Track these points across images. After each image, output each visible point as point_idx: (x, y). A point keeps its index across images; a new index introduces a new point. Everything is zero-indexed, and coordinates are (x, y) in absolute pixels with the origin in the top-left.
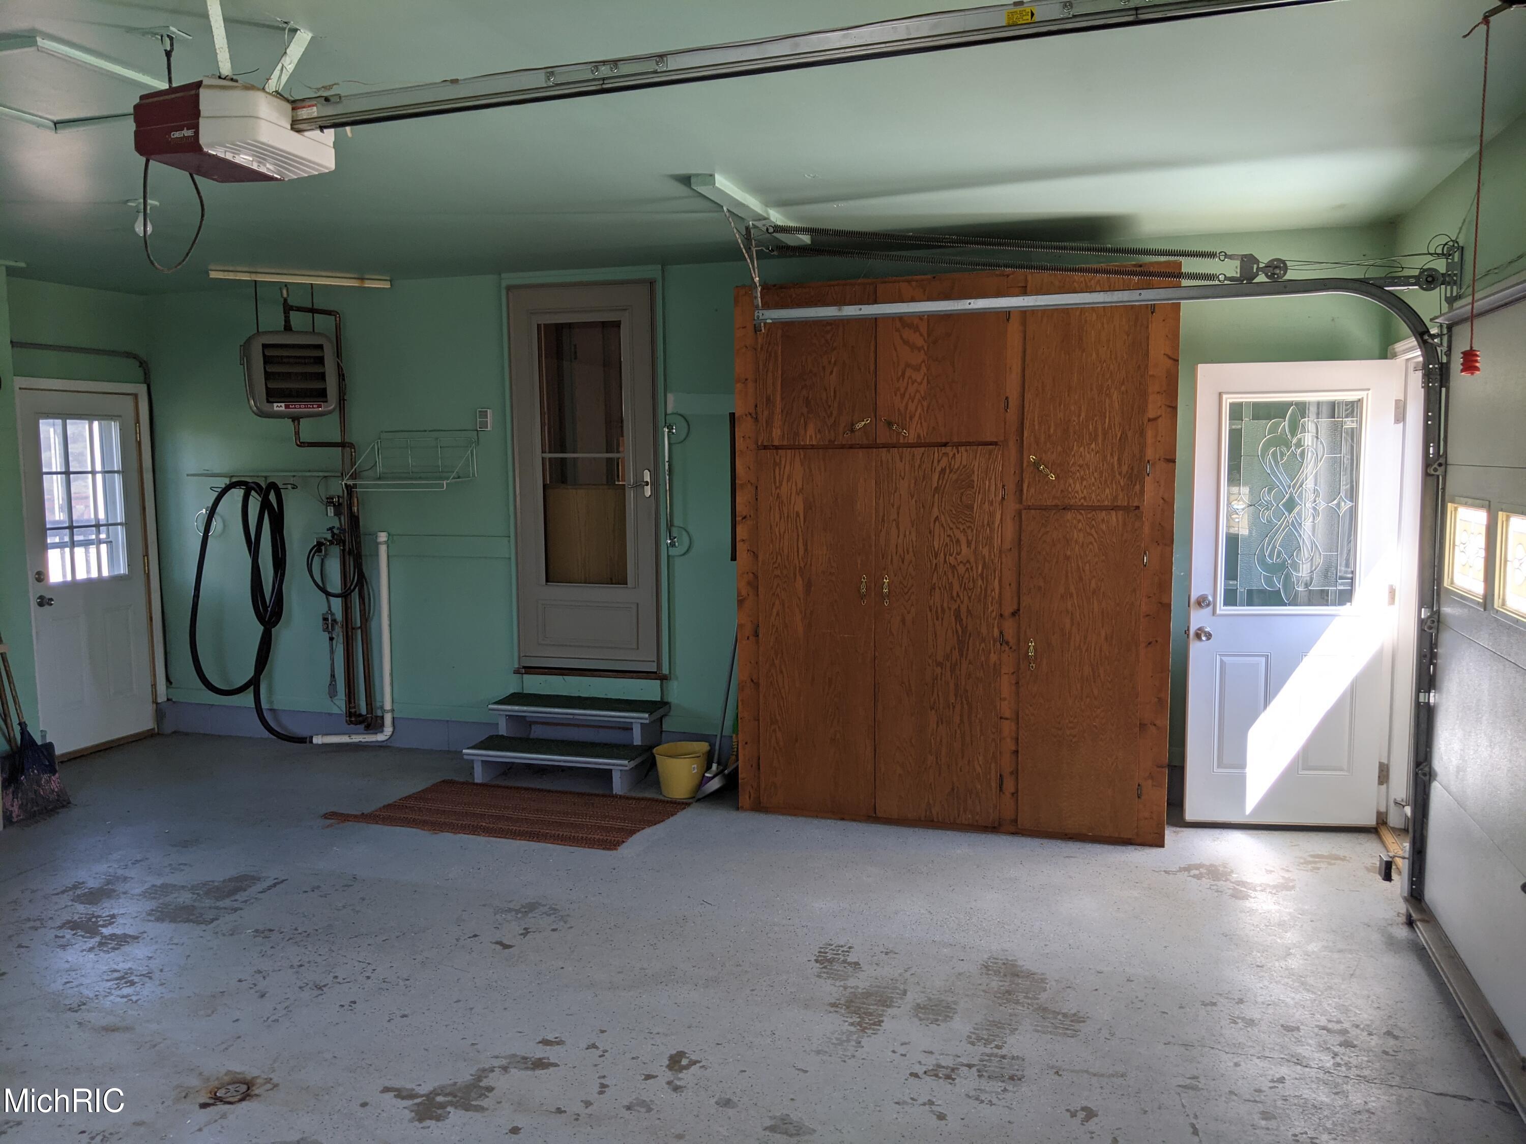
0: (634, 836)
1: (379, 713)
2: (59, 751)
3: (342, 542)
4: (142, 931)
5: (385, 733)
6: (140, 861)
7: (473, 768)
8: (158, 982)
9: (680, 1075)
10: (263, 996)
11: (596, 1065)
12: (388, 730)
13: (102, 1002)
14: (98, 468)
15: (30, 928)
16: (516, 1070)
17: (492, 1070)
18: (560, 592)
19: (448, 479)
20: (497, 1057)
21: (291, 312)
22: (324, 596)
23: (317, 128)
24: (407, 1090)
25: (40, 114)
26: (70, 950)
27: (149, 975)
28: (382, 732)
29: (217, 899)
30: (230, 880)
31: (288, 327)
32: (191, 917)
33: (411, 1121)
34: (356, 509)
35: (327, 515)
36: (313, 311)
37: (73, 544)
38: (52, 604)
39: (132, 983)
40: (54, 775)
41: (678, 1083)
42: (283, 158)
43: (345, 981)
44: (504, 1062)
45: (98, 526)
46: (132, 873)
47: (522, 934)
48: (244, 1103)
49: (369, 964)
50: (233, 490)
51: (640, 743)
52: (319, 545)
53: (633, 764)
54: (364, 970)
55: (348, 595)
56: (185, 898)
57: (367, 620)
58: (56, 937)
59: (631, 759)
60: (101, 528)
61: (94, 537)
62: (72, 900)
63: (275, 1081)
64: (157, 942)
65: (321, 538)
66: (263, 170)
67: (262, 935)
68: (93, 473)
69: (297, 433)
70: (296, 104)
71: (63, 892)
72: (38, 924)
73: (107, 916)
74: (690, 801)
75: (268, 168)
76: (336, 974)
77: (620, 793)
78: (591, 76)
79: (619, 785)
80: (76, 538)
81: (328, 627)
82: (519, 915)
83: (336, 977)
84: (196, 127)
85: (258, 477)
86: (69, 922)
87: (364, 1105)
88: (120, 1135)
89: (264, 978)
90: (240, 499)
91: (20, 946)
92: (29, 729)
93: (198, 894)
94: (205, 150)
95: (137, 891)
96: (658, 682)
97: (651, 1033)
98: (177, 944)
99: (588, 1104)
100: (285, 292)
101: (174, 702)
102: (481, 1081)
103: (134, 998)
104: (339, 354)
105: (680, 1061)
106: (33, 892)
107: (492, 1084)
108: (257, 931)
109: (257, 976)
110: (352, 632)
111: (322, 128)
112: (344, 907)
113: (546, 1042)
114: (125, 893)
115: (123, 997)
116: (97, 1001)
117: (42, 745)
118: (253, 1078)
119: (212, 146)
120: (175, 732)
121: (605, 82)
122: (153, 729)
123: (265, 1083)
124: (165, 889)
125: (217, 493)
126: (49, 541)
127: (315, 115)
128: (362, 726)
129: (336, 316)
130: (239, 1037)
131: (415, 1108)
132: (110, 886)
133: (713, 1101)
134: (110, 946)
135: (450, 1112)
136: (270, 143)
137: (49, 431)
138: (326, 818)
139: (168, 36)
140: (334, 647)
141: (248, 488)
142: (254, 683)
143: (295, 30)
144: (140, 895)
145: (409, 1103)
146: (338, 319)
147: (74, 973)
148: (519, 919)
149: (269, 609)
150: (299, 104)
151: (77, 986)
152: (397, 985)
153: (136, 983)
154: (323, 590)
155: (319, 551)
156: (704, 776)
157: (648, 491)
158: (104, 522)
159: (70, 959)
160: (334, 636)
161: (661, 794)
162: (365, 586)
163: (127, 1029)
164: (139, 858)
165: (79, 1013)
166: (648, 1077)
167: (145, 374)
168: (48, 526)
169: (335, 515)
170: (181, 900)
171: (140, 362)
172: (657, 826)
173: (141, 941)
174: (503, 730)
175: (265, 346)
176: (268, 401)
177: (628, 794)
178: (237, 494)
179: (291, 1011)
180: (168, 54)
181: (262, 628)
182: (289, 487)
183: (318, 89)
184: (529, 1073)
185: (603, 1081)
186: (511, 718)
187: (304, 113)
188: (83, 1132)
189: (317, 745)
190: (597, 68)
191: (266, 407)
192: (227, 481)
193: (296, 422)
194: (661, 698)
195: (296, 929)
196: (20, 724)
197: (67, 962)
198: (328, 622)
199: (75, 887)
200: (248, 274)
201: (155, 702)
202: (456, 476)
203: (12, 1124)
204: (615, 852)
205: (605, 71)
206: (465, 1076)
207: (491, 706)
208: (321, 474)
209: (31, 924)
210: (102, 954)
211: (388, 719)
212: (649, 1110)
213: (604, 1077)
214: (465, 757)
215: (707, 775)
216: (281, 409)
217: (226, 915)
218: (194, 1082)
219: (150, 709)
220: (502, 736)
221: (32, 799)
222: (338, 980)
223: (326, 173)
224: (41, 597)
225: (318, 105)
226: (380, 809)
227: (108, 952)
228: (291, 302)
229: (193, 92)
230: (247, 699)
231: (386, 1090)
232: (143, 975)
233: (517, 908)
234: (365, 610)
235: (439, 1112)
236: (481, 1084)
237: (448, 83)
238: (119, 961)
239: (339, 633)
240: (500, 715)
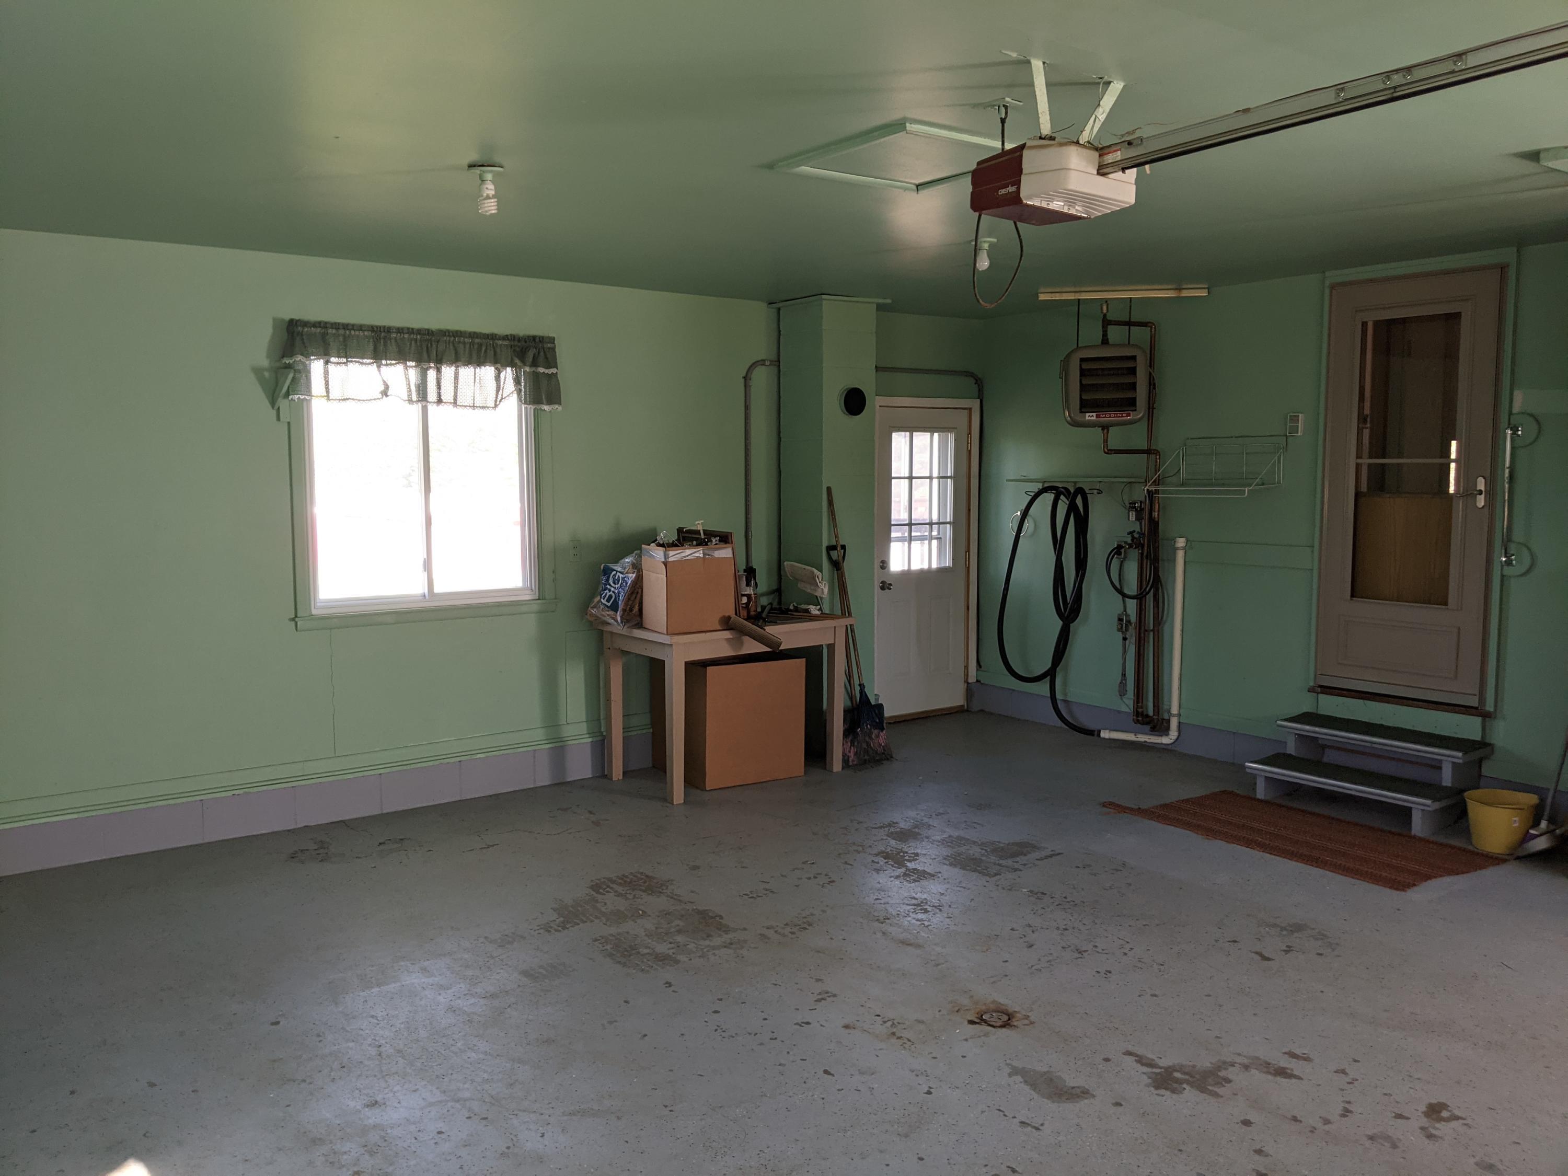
0: (1429, 881)
1: (1166, 716)
2: (887, 714)
3: (1140, 546)
4: (938, 871)
5: (1170, 737)
6: (943, 814)
7: (1256, 784)
8: (945, 915)
9: (1437, 1125)
10: (1031, 946)
11: (1342, 1090)
12: (1174, 734)
13: (901, 920)
14: (935, 474)
15: (854, 850)
16: (1257, 1072)
17: (1233, 1065)
18: (1365, 609)
19: (1250, 485)
20: (1239, 1055)
21: (1109, 327)
22: (1121, 597)
23: (1119, 170)
24: (1148, 1058)
25: (907, 180)
26: (882, 874)
27: (939, 908)
28: (1167, 735)
29: (1001, 858)
30: (1013, 844)
31: (1105, 341)
32: (978, 868)
33: (1147, 1085)
34: (1156, 513)
35: (1129, 519)
36: (1129, 324)
37: (910, 539)
38: (890, 589)
39: (926, 911)
40: (882, 731)
41: (1433, 1131)
42: (1088, 199)
43: (1104, 952)
44: (1246, 1061)
45: (931, 524)
46: (934, 822)
47: (1284, 951)
48: (1004, 1030)
49: (1128, 942)
50: (1045, 494)
51: (1450, 785)
52: (1119, 547)
53: (1438, 805)
54: (1122, 947)
55: (1142, 597)
56: (976, 851)
57: (1159, 624)
58: (873, 861)
59: (1435, 799)
60: (933, 526)
61: (927, 534)
62: (887, 835)
63: (1032, 1018)
64: (948, 882)
65: (1122, 542)
66: (1073, 212)
67: (1036, 896)
68: (930, 478)
69: (1106, 441)
70: (1102, 151)
71: (881, 827)
72: (860, 849)
73: (912, 854)
74: (1506, 857)
75: (1077, 210)
76: (1096, 944)
77: (1419, 834)
78: (1382, 86)
79: (1418, 826)
80: (913, 534)
81: (1122, 627)
82: (1284, 933)
83: (1096, 947)
84: (1018, 183)
85: (1068, 482)
86: (883, 852)
87: (1107, 1060)
88: (904, 1026)
89: (1033, 932)
90: (1050, 503)
91: (846, 863)
92: (866, 690)
93: (986, 850)
94: (1025, 202)
95: (938, 838)
96: (1480, 719)
97: (1411, 1076)
98: (964, 888)
99: (1327, 1122)
100: (1105, 308)
101: (982, 684)
102: (1220, 1071)
103: (926, 923)
104: (1151, 365)
105: (1440, 1112)
106: (860, 823)
107: (1230, 1077)
108: (1031, 891)
109: (1027, 929)
110: (1144, 634)
111: (1123, 170)
112: (1111, 888)
113: (1293, 1055)
114: (927, 838)
115: (918, 920)
116: (898, 919)
117: (874, 705)
118: (1015, 1012)
119: (1030, 198)
120: (982, 711)
121: (1397, 90)
122: (963, 706)
123: (1024, 1019)
124: (960, 840)
125: (1030, 497)
126: (893, 535)
127: (1119, 158)
128: (1147, 728)
129: (1151, 328)
130: (1006, 976)
131: (1154, 1076)
132: (917, 830)
133: (1472, 1161)
134: (912, 878)
135: (1185, 1089)
136: (1078, 189)
137: (899, 440)
138: (1104, 806)
139: (1004, 106)
140: (1127, 646)
141: (1058, 492)
142: (1051, 674)
143: (1109, 83)
144: (939, 842)
145: (1146, 1069)
146: (1153, 330)
147: (883, 893)
148: (1284, 935)
149: (1069, 605)
150: (1106, 151)
151: (884, 904)
152: (1151, 967)
153: (929, 911)
154: (1120, 591)
155: (1119, 553)
156: (1528, 831)
157: (1481, 501)
158: (936, 521)
159: (881, 881)
160: (1127, 636)
161: (1471, 844)
162: (1160, 591)
163: (918, 946)
164: (941, 811)
165: (884, 925)
166: (1399, 1116)
167: (979, 390)
168: (892, 523)
169: (1136, 520)
170: (971, 852)
171: (977, 380)
172: (1460, 877)
173: (936, 880)
174: (1291, 749)
175: (1082, 360)
176: (1081, 412)
177: (1432, 838)
178: (1049, 497)
179: (1052, 965)
180: (1003, 121)
181: (1061, 622)
182: (1095, 492)
183: (1123, 136)
184: (1270, 1077)
185: (1347, 1106)
186: (1302, 738)
187: (1109, 158)
188: (879, 1016)
189: (1104, 739)
190: (1388, 78)
191: (1079, 418)
192: (1040, 486)
193: (1106, 431)
194: (1482, 737)
195: (1065, 898)
196: (860, 685)
197: (879, 883)
198: (1123, 623)
199: (890, 825)
200: (1073, 294)
201: (966, 681)
202: (1260, 483)
203: (830, 994)
204: (1403, 893)
205: (1397, 79)
206: (1205, 1062)
207: (1279, 722)
208: (1125, 480)
209: (855, 848)
210: (905, 883)
211: (1174, 723)
212: (1394, 1146)
213: (1349, 1102)
214: (1248, 771)
215: (1532, 832)
216: (1092, 418)
217: (1007, 873)
218: (965, 1001)
219: (962, 687)
220: (1290, 755)
221: (865, 748)
222: (1097, 950)
223: (1127, 207)
224: (883, 582)
225: (1122, 149)
226: (1157, 806)
227: (910, 882)
228: (1109, 317)
229: (1018, 154)
230: (1043, 688)
231: (1129, 1053)
232: (935, 907)
233: (1283, 925)
234: (1158, 613)
235: (1175, 1085)
236: (1219, 1073)
237: (1240, 113)
238: (919, 891)
239: (1132, 633)
240: (1289, 732)
